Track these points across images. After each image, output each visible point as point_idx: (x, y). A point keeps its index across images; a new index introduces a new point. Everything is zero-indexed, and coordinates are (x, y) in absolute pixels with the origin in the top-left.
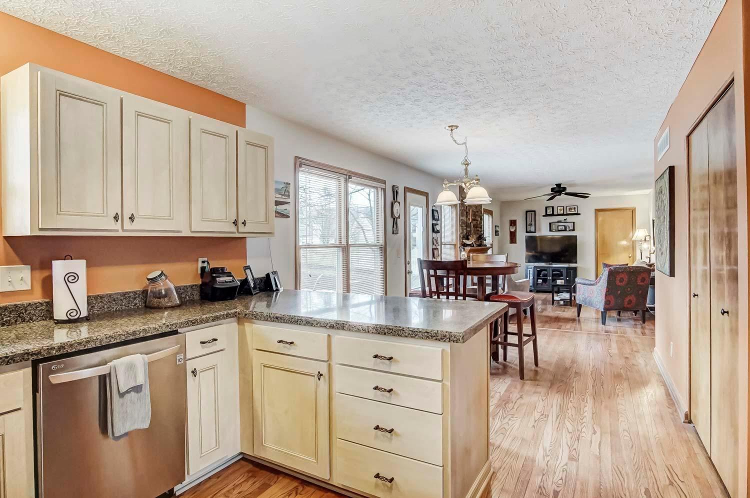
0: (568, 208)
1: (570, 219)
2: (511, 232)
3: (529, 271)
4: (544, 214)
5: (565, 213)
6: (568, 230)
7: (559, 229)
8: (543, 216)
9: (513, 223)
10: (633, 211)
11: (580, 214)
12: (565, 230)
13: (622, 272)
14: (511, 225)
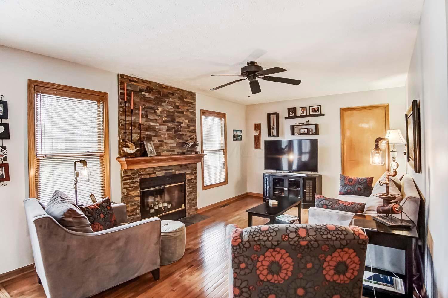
0: (311, 108)
1: (313, 120)
2: (255, 137)
3: (266, 179)
4: (287, 116)
5: (308, 114)
6: (310, 133)
7: (302, 132)
8: (286, 118)
9: (257, 127)
10: (386, 108)
11: (323, 115)
12: (308, 133)
13: (273, 247)
14: (255, 129)
